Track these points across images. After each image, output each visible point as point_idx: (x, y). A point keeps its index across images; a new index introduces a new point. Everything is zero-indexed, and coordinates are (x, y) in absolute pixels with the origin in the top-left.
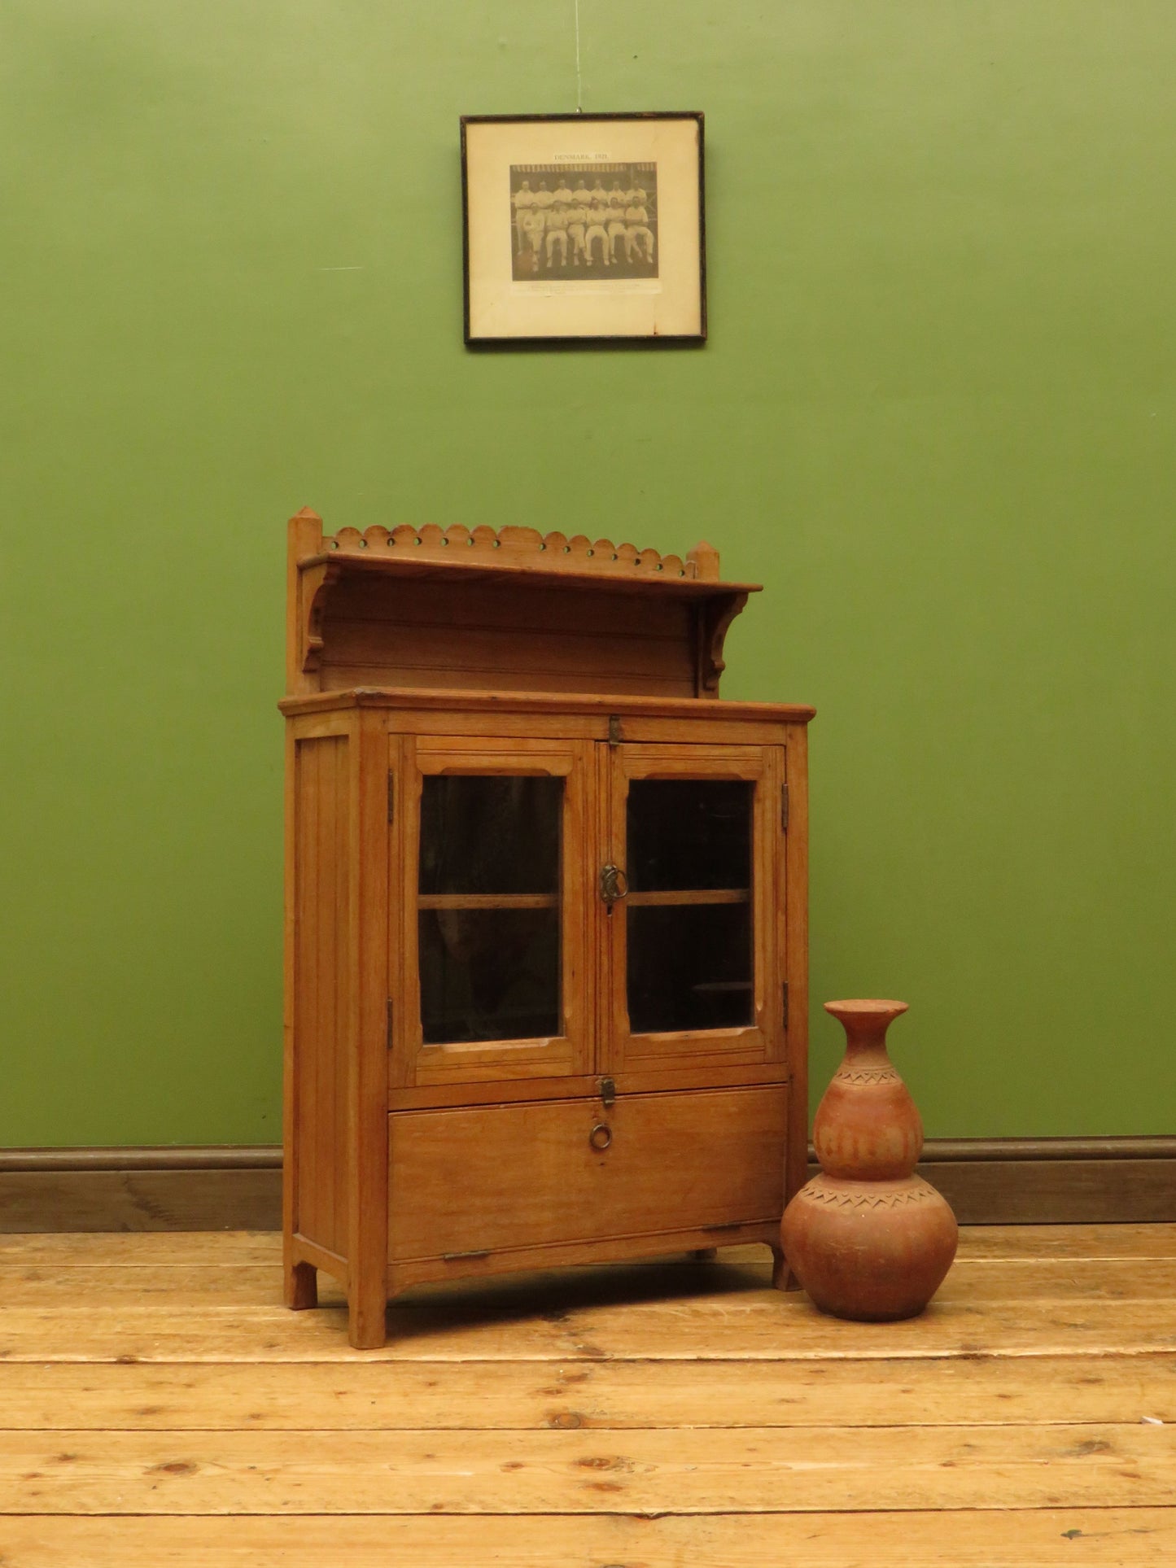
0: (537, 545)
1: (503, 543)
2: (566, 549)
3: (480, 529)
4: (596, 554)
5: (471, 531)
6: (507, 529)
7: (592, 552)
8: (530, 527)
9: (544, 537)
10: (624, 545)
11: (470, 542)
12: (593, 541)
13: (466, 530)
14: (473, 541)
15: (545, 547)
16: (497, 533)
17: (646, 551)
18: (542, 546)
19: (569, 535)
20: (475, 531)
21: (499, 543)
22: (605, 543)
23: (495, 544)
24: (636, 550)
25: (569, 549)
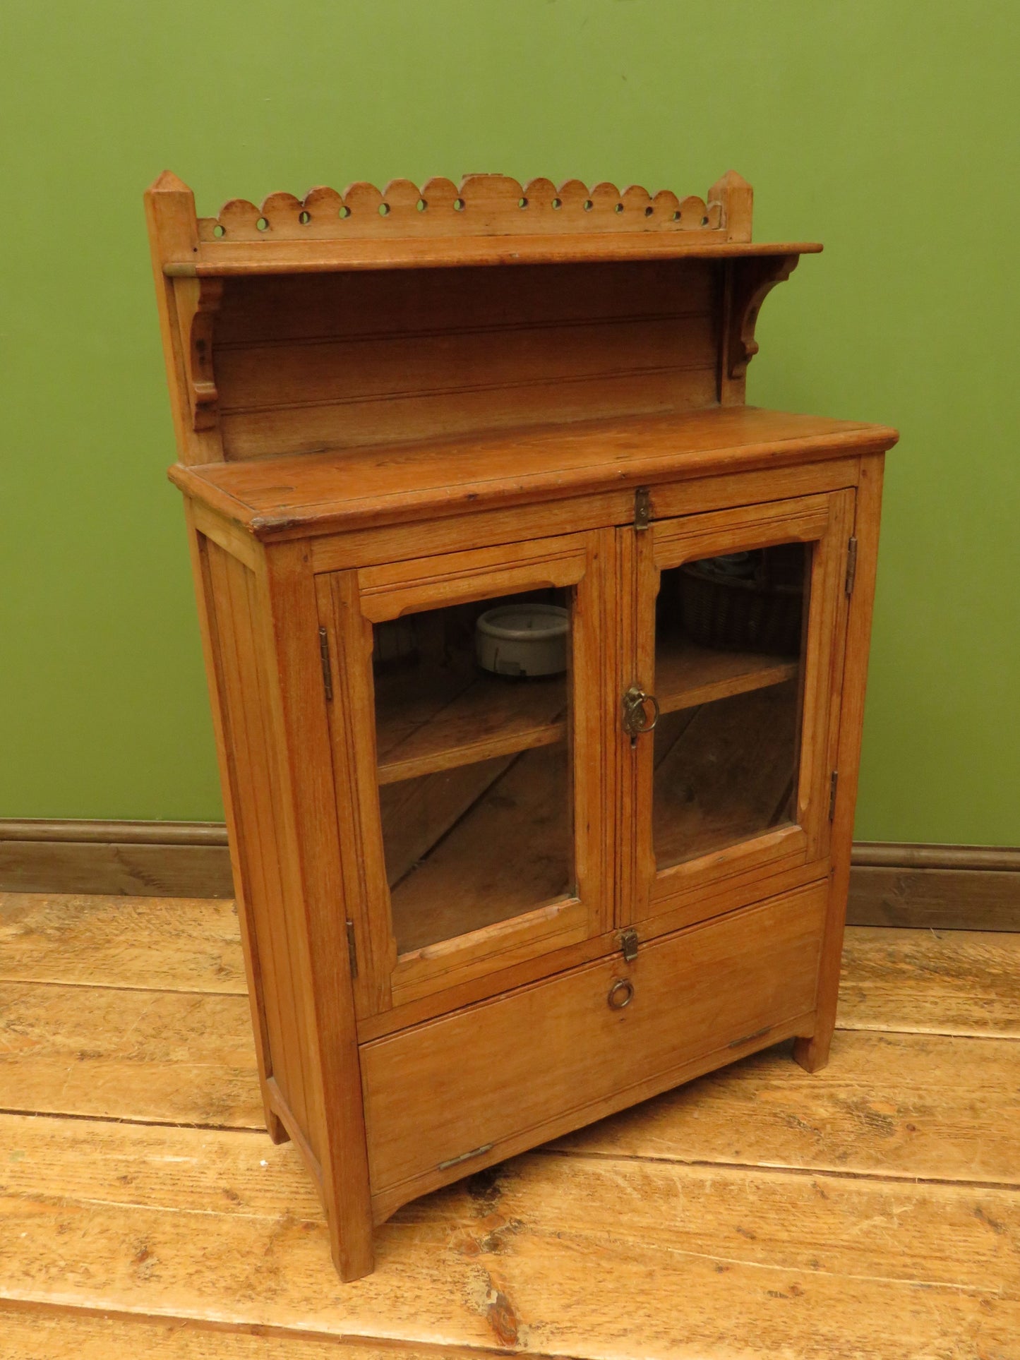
0: (516, 201)
1: (468, 203)
2: (555, 202)
3: (435, 184)
4: (595, 206)
5: (421, 189)
6: (475, 181)
7: (590, 204)
8: (507, 174)
9: (525, 188)
10: (632, 188)
11: (421, 204)
12: (591, 185)
13: (414, 188)
14: (425, 203)
15: (526, 202)
16: (459, 189)
17: (660, 194)
18: (522, 202)
19: (558, 182)
20: (427, 188)
21: (462, 203)
22: (607, 189)
23: (457, 204)
24: (648, 195)
25: (559, 203)
